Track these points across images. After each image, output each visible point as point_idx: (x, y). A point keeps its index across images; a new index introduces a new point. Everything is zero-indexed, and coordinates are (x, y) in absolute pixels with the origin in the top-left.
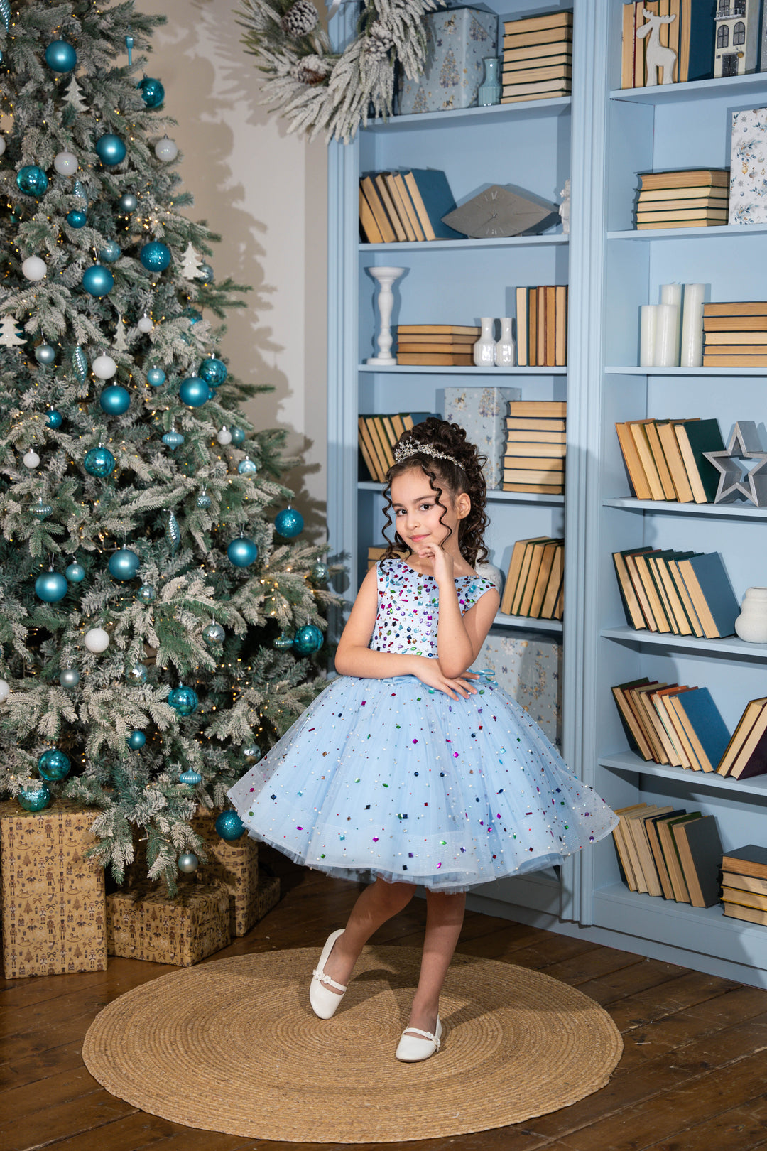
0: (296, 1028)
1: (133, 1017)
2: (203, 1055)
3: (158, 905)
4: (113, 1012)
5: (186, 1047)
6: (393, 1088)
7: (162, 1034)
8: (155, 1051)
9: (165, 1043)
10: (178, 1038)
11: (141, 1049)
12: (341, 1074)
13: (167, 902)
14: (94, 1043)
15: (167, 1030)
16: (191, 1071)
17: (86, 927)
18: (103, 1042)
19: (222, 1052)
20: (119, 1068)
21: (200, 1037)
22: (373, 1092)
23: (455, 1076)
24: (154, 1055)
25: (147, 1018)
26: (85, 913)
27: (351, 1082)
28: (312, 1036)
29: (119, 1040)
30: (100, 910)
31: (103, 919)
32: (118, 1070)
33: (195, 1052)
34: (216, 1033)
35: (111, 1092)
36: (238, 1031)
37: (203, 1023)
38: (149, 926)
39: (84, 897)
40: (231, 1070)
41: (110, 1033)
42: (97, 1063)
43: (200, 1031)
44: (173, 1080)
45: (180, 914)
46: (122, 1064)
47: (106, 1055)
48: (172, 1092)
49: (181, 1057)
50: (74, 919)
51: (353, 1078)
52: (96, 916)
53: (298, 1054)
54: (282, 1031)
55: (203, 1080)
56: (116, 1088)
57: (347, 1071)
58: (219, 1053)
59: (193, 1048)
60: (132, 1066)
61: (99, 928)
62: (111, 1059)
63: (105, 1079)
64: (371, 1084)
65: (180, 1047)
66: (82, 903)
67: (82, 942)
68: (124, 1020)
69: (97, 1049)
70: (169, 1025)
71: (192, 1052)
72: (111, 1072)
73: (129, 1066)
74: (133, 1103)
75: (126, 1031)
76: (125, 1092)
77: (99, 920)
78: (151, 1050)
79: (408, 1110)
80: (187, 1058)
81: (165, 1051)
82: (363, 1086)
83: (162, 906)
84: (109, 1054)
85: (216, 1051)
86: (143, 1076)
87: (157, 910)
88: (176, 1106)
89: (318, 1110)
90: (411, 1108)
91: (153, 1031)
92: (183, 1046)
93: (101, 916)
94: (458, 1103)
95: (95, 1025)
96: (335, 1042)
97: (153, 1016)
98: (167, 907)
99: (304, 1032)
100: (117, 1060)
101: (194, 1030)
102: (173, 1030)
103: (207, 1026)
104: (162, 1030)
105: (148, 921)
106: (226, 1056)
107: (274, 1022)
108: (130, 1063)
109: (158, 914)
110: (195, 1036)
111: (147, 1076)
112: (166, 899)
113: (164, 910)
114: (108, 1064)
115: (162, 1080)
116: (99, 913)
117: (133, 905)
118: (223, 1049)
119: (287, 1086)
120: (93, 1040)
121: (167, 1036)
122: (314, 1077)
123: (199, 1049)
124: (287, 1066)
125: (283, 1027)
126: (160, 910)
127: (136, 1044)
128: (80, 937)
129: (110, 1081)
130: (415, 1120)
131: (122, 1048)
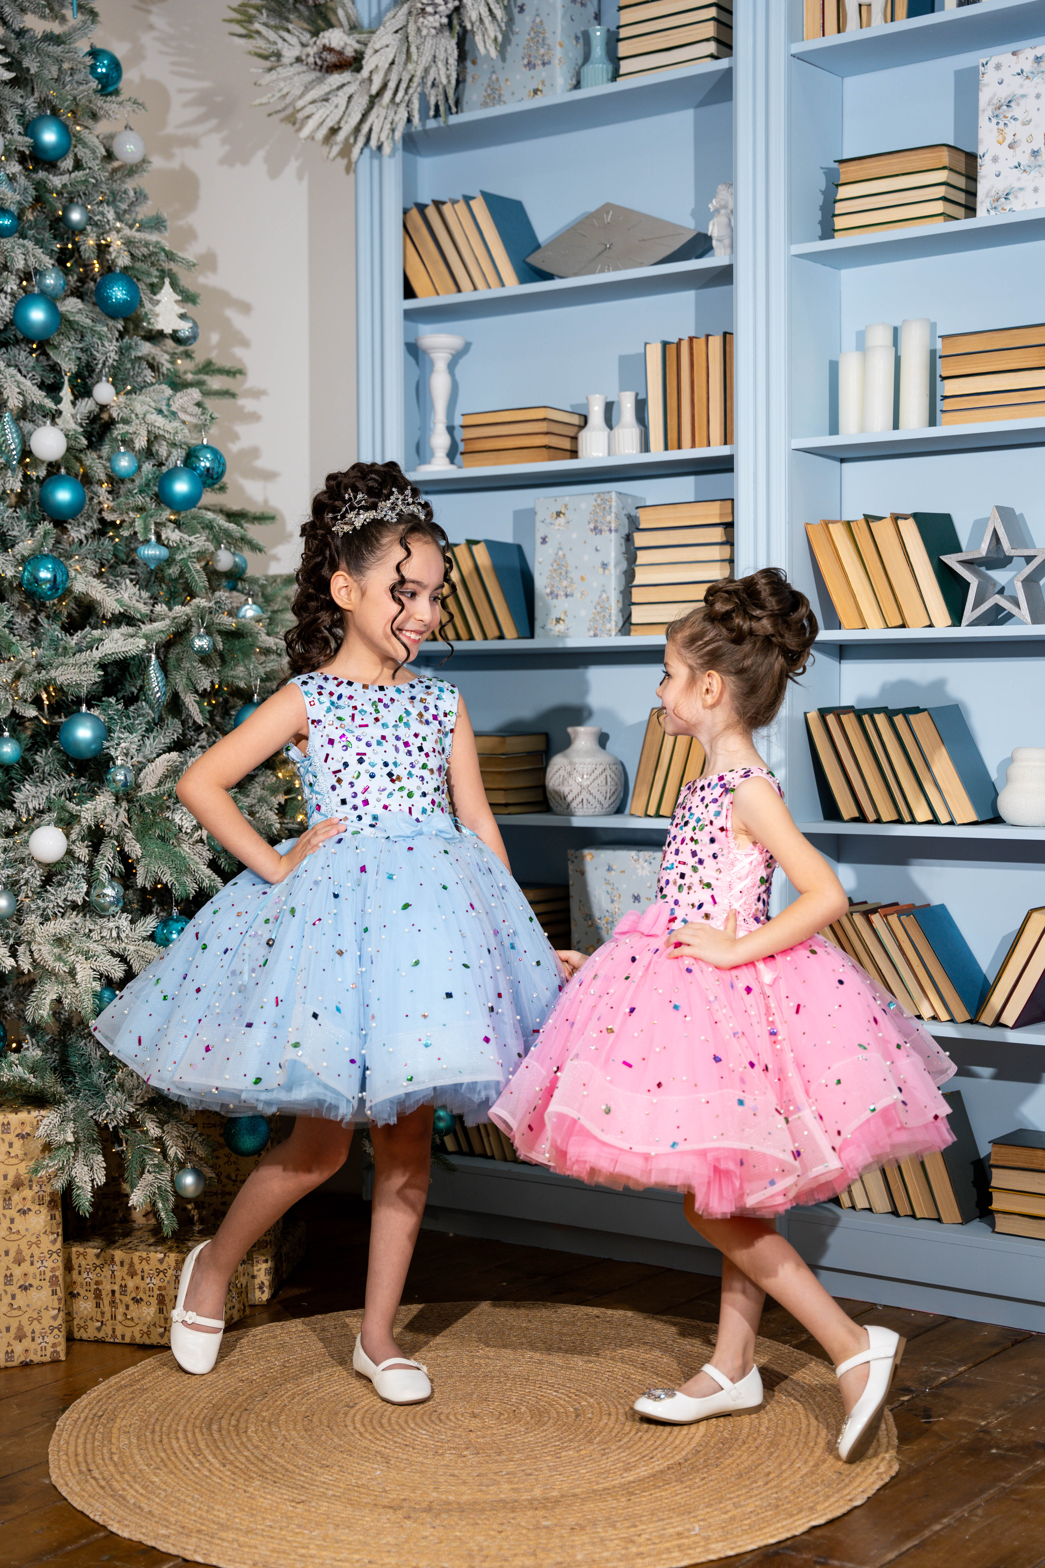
0: (384, 1421)
1: (118, 1421)
2: (251, 1467)
3: (138, 1254)
4: (83, 1416)
5: (220, 1458)
6: (574, 1495)
7: (174, 1442)
8: (171, 1466)
9: (183, 1453)
10: (202, 1445)
11: (148, 1465)
12: (485, 1481)
13: (152, 1248)
14: (68, 1462)
15: (180, 1435)
16: (241, 1491)
17: (33, 1293)
18: (80, 1459)
19: (281, 1461)
20: (121, 1496)
21: (238, 1443)
22: (548, 1504)
23: (662, 1472)
24: (172, 1473)
25: (141, 1420)
26: (32, 1270)
27: (505, 1491)
28: (413, 1430)
29: (107, 1456)
30: (55, 1263)
31: (61, 1278)
32: (121, 1500)
33: (238, 1464)
34: (260, 1434)
35: (120, 1533)
36: (294, 1429)
37: (233, 1422)
38: (123, 1287)
39: (30, 1245)
40: (307, 1486)
41: (89, 1446)
42: (84, 1490)
43: (233, 1434)
44: (217, 1507)
45: (173, 1264)
46: (124, 1489)
47: (94, 1478)
48: (222, 1525)
49: (217, 1473)
50: (15, 1279)
51: (506, 1486)
52: (49, 1274)
53: (405, 1457)
54: (364, 1425)
55: (266, 1503)
56: (127, 1526)
57: (491, 1476)
58: (276, 1463)
59: (232, 1458)
60: (141, 1491)
61: (54, 1293)
62: (103, 1483)
63: (103, 1513)
64: (537, 1492)
65: (210, 1458)
66: (26, 1253)
67: (26, 1316)
68: (104, 1426)
69: (75, 1470)
70: (181, 1428)
71: (231, 1463)
72: (110, 1502)
73: (137, 1491)
74: (163, 1546)
75: (114, 1441)
76: (144, 1530)
77: (54, 1280)
78: (166, 1466)
79: (614, 1527)
80: (229, 1473)
81: (188, 1465)
82: (526, 1496)
83: (144, 1255)
84: (97, 1475)
85: (271, 1460)
86: (165, 1504)
87: (136, 1261)
88: (235, 1546)
89: (471, 1537)
90: (618, 1525)
91: (157, 1439)
92: (215, 1456)
93: (57, 1273)
94: (687, 1511)
95: (60, 1435)
96: (454, 1435)
97: (150, 1417)
98: (152, 1255)
99: (399, 1424)
100: (115, 1483)
101: (224, 1432)
102: (190, 1435)
103: (242, 1425)
104: (172, 1435)
105: (123, 1279)
106: (290, 1467)
107: (346, 1414)
108: (137, 1487)
109: (138, 1267)
110: (228, 1440)
111: (171, 1503)
112: (150, 1245)
113: (148, 1260)
114: (102, 1492)
115: (200, 1509)
116: (53, 1270)
117: (98, 1256)
118: (280, 1457)
119: (405, 1504)
120: (65, 1457)
121: (183, 1442)
122: (442, 1488)
123: (243, 1460)
124: (393, 1474)
125: (363, 1418)
126: (141, 1259)
127: (137, 1458)
128: (24, 1308)
129: (113, 1516)
130: (633, 1542)
131: (116, 1465)
